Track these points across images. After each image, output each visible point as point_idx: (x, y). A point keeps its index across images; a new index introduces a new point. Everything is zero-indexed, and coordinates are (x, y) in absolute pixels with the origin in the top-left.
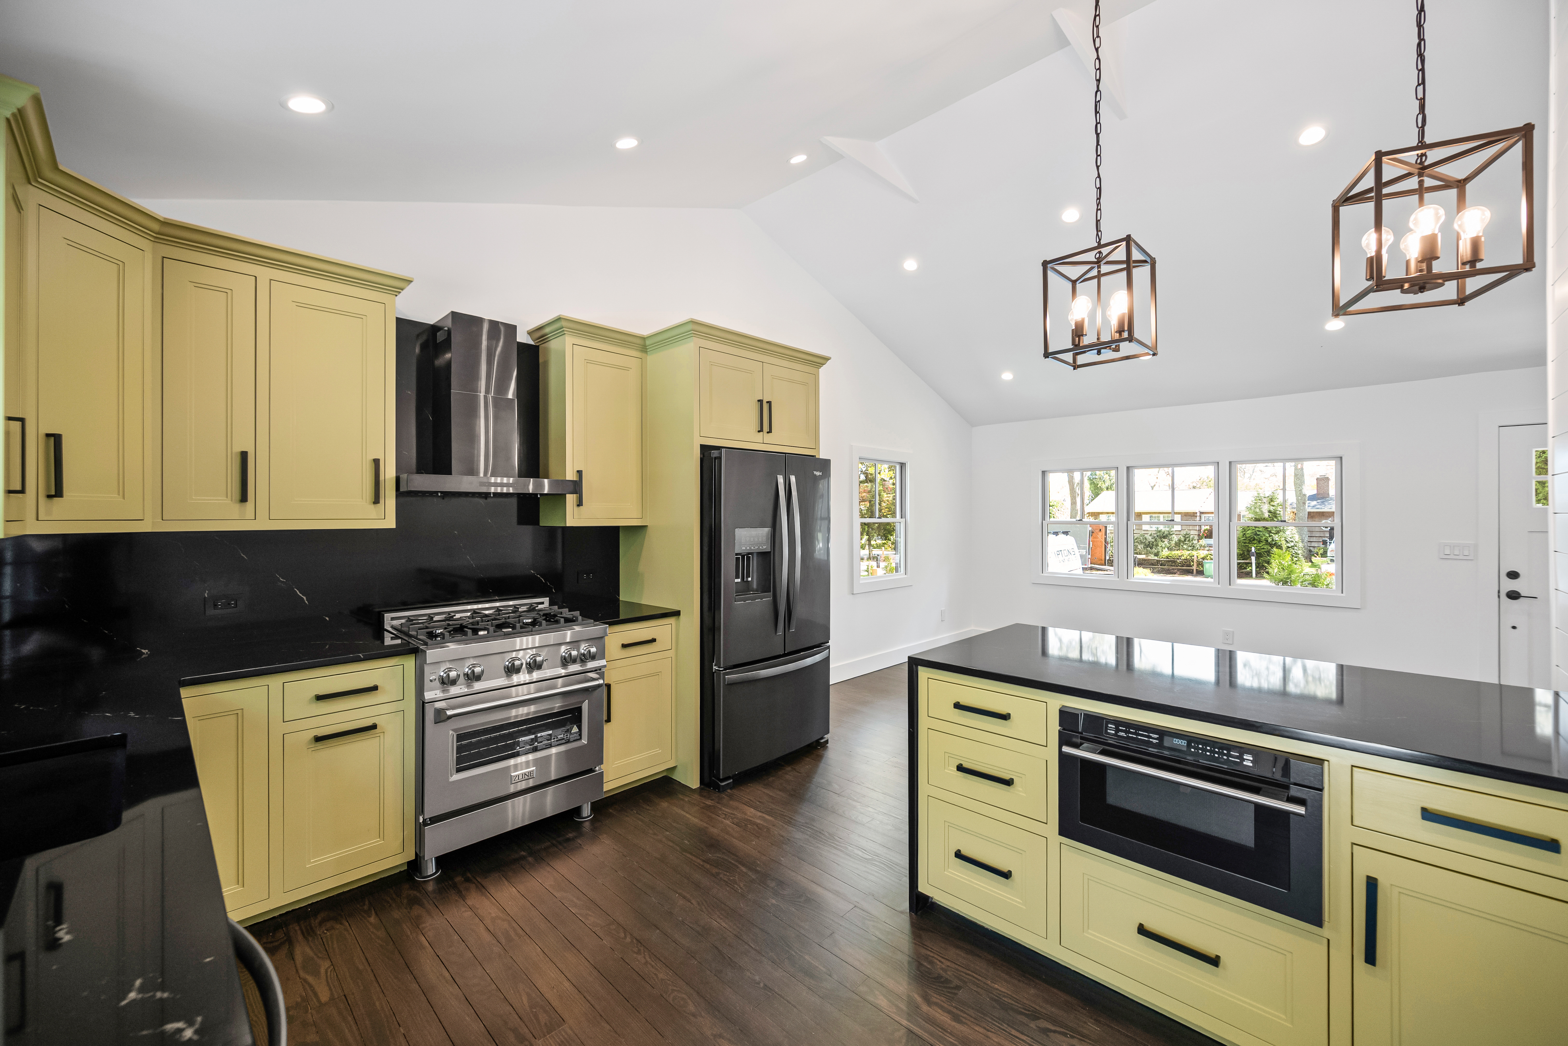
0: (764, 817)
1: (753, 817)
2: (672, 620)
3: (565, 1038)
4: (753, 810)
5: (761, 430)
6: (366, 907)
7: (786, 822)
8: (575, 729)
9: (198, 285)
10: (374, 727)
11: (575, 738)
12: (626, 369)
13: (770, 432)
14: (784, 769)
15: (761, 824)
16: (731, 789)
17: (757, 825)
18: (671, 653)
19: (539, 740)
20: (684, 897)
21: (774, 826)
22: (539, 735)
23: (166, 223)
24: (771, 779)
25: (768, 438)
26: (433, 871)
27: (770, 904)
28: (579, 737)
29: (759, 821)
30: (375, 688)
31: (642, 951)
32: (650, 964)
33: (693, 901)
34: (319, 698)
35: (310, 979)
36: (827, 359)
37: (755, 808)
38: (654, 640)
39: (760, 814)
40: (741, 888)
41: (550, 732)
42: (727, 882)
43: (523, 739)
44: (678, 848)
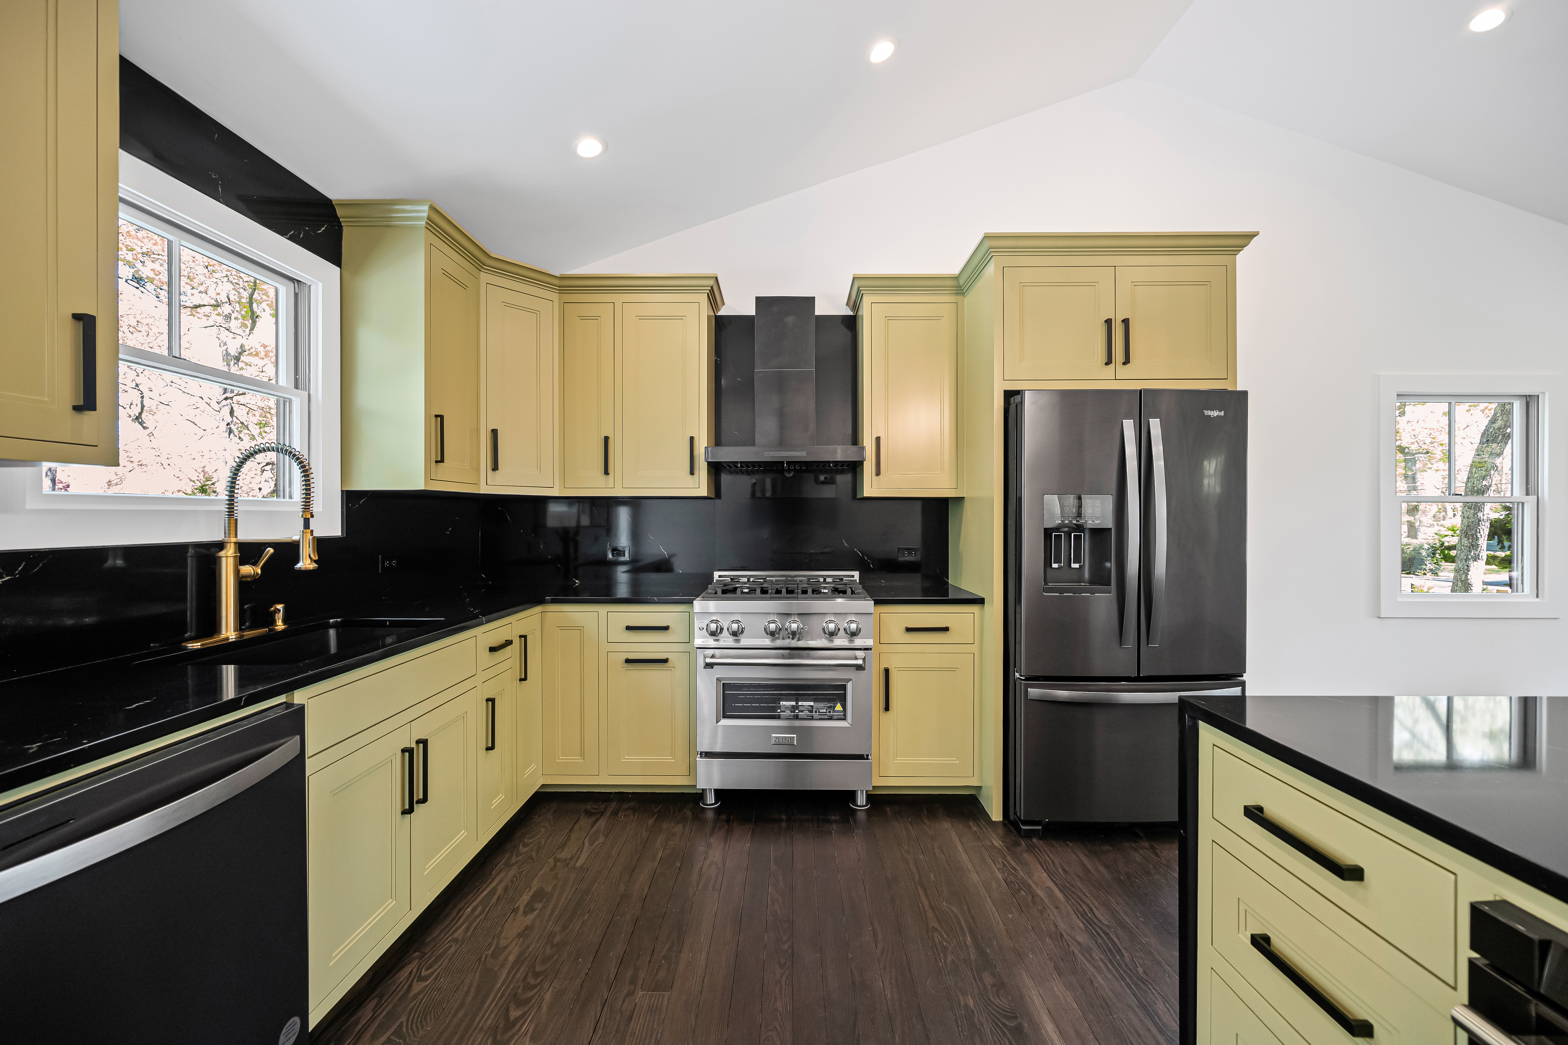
0: (1052, 891)
1: (1037, 885)
2: (974, 609)
3: (657, 1004)
4: (1045, 875)
5: (1109, 362)
6: (656, 810)
7: (1079, 912)
8: (839, 707)
9: (583, 318)
10: (665, 661)
11: (839, 717)
12: (938, 318)
13: (1127, 361)
14: (1137, 842)
15: (1041, 898)
16: (1040, 838)
17: (1034, 896)
18: (974, 648)
19: (801, 708)
20: (875, 935)
21: (1057, 908)
22: (800, 703)
23: (563, 278)
24: (1106, 847)
25: (1124, 372)
26: (712, 801)
27: (962, 1003)
28: (843, 717)
29: (1039, 892)
30: (666, 628)
31: (787, 966)
32: (781, 986)
33: (880, 946)
34: (629, 628)
35: (586, 844)
36: (1249, 236)
37: (1050, 874)
38: (946, 629)
39: (1050, 884)
40: (945, 961)
41: (812, 704)
42: (935, 945)
43: (784, 703)
44: (917, 877)
